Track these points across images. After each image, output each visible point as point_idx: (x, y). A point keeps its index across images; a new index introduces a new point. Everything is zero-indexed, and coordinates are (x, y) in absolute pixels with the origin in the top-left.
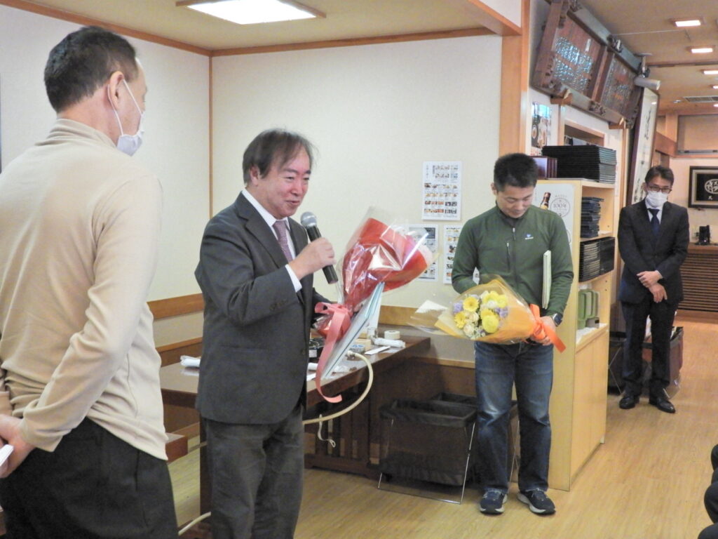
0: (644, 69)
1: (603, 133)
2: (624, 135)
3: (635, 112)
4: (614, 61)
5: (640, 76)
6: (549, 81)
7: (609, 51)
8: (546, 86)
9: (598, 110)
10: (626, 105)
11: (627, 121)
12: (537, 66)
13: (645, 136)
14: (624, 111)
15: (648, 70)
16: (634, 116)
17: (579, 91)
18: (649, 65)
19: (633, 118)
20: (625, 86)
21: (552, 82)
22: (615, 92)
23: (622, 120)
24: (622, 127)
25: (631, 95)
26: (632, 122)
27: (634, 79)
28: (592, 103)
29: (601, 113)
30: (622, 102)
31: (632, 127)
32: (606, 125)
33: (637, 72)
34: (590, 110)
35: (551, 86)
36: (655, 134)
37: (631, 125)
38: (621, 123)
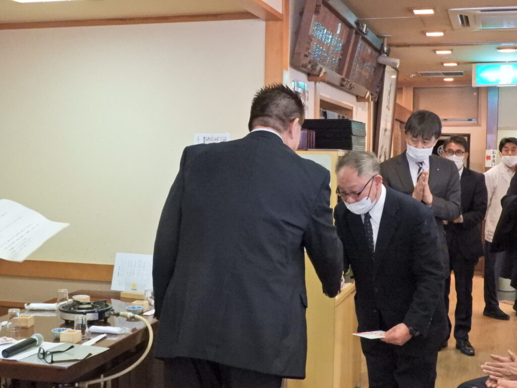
0: (385, 49)
1: (352, 105)
2: (369, 107)
3: (378, 86)
4: (361, 42)
5: (382, 55)
6: (307, 62)
7: (356, 33)
8: (305, 66)
9: (348, 86)
10: (370, 80)
11: (372, 95)
12: (297, 48)
13: (387, 107)
14: (369, 86)
15: (389, 50)
16: (378, 90)
17: (332, 69)
18: (389, 45)
19: (377, 92)
20: (369, 64)
21: (310, 62)
22: (362, 69)
23: (368, 94)
24: (368, 100)
25: (375, 71)
26: (376, 95)
27: (377, 58)
28: (343, 80)
29: (350, 89)
30: (367, 78)
31: (376, 100)
32: (354, 98)
33: (380, 51)
34: (341, 87)
35: (309, 66)
36: (395, 104)
37: (375, 98)
38: (367, 97)
